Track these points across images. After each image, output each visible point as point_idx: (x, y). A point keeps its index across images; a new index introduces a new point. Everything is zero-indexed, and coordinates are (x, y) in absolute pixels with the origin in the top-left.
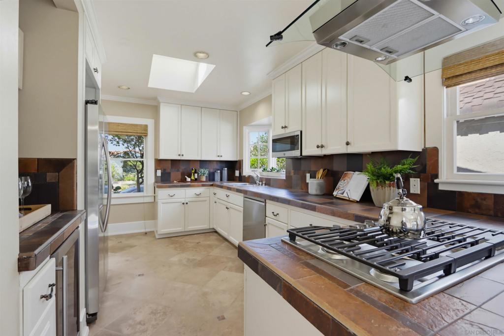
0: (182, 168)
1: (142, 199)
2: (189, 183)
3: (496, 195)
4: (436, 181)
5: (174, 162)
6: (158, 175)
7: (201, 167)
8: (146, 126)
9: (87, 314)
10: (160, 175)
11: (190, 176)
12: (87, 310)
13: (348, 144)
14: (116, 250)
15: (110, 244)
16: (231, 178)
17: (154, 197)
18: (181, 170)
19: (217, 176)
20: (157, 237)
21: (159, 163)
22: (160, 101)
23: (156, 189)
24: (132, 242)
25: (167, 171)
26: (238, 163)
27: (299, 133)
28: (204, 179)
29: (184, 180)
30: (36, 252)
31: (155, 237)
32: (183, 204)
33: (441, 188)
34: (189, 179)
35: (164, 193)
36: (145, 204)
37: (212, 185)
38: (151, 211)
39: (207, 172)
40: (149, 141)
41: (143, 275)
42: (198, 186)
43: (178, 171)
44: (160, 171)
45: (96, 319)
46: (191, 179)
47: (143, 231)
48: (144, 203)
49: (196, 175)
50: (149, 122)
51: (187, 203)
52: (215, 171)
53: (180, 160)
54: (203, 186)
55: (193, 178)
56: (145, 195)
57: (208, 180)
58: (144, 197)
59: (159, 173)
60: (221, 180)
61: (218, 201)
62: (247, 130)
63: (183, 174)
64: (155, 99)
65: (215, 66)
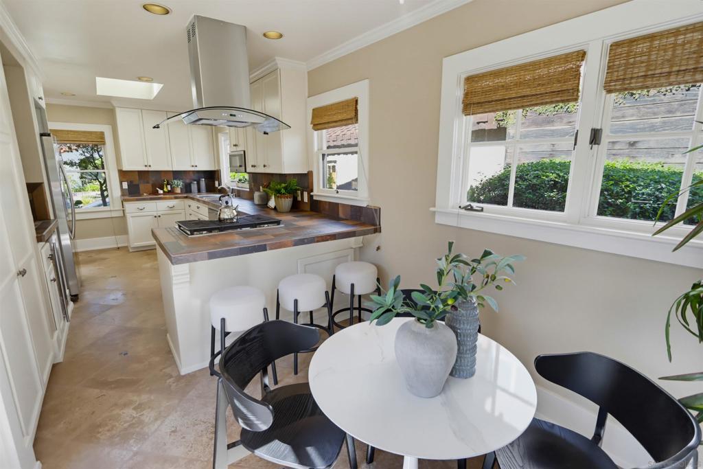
0: (152, 179)
1: (109, 213)
2: (162, 196)
3: (330, 203)
4: (312, 194)
5: (141, 174)
6: (124, 187)
7: (175, 179)
8: (102, 134)
9: (70, 295)
10: (127, 187)
11: (162, 189)
12: (70, 292)
13: (264, 166)
14: (87, 262)
15: (81, 258)
16: (211, 189)
17: (123, 211)
18: (151, 182)
19: (194, 187)
20: (131, 250)
21: (123, 175)
22: (115, 105)
23: (124, 203)
24: (102, 256)
25: (134, 183)
26: (217, 173)
27: (243, 153)
28: (178, 190)
29: (156, 193)
30: (44, 233)
31: (129, 250)
32: (155, 217)
33: (315, 198)
34: (161, 192)
35: (132, 207)
36: (114, 219)
37: (186, 197)
38: (120, 225)
39: (181, 183)
40: (108, 151)
41: (115, 277)
42: (171, 199)
43: (148, 183)
44: (126, 183)
45: (78, 299)
46: (164, 192)
47: (115, 246)
48: (112, 218)
49: (169, 187)
50: (106, 129)
51: (159, 216)
52: (192, 183)
53: (148, 171)
54: (176, 198)
55: (165, 190)
56: (112, 209)
57: (184, 191)
58: (111, 211)
59: (125, 185)
60: (199, 191)
61: (193, 213)
62: (223, 138)
63: (154, 186)
64: (109, 102)
65: (162, 85)
